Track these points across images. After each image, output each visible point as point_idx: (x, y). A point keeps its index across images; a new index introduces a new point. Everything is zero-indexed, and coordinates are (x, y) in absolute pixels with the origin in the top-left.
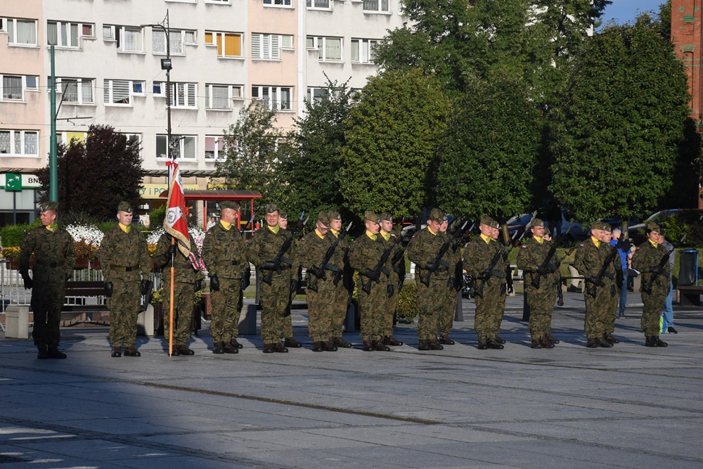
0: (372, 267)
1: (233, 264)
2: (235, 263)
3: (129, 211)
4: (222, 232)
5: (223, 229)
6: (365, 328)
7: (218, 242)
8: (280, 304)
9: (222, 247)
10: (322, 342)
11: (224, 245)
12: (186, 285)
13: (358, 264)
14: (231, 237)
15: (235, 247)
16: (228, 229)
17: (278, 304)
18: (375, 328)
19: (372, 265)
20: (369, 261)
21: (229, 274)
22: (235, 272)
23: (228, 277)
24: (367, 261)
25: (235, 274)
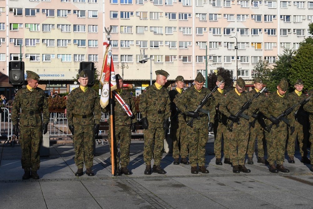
1: (159, 113)
2: (160, 112)
4: (154, 90)
5: (155, 89)
7: (150, 96)
8: (202, 140)
9: (152, 100)
10: (240, 165)
11: (153, 99)
12: (123, 127)
14: (160, 94)
15: (162, 101)
16: (159, 89)
17: (200, 140)
19: (277, 114)
20: (275, 111)
21: (154, 119)
22: (159, 118)
23: (154, 121)
24: (274, 111)
25: (159, 120)
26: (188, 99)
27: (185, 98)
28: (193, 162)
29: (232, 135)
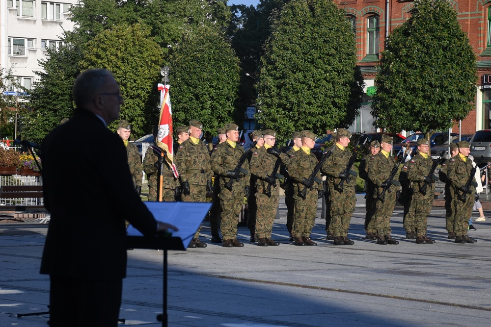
0: (307, 177)
1: (201, 173)
2: (203, 171)
3: (128, 128)
4: (192, 146)
5: (192, 144)
6: (299, 226)
7: (188, 154)
8: (237, 206)
9: (192, 158)
10: (266, 238)
11: (193, 157)
12: (168, 190)
13: (296, 173)
14: (199, 150)
15: (203, 159)
16: (196, 143)
17: (235, 207)
18: (307, 227)
19: (307, 175)
20: (305, 171)
21: (197, 181)
22: (203, 180)
23: (197, 184)
24: (303, 171)
25: (202, 181)
26: (222, 157)
27: (220, 156)
28: (227, 233)
29: (263, 201)
